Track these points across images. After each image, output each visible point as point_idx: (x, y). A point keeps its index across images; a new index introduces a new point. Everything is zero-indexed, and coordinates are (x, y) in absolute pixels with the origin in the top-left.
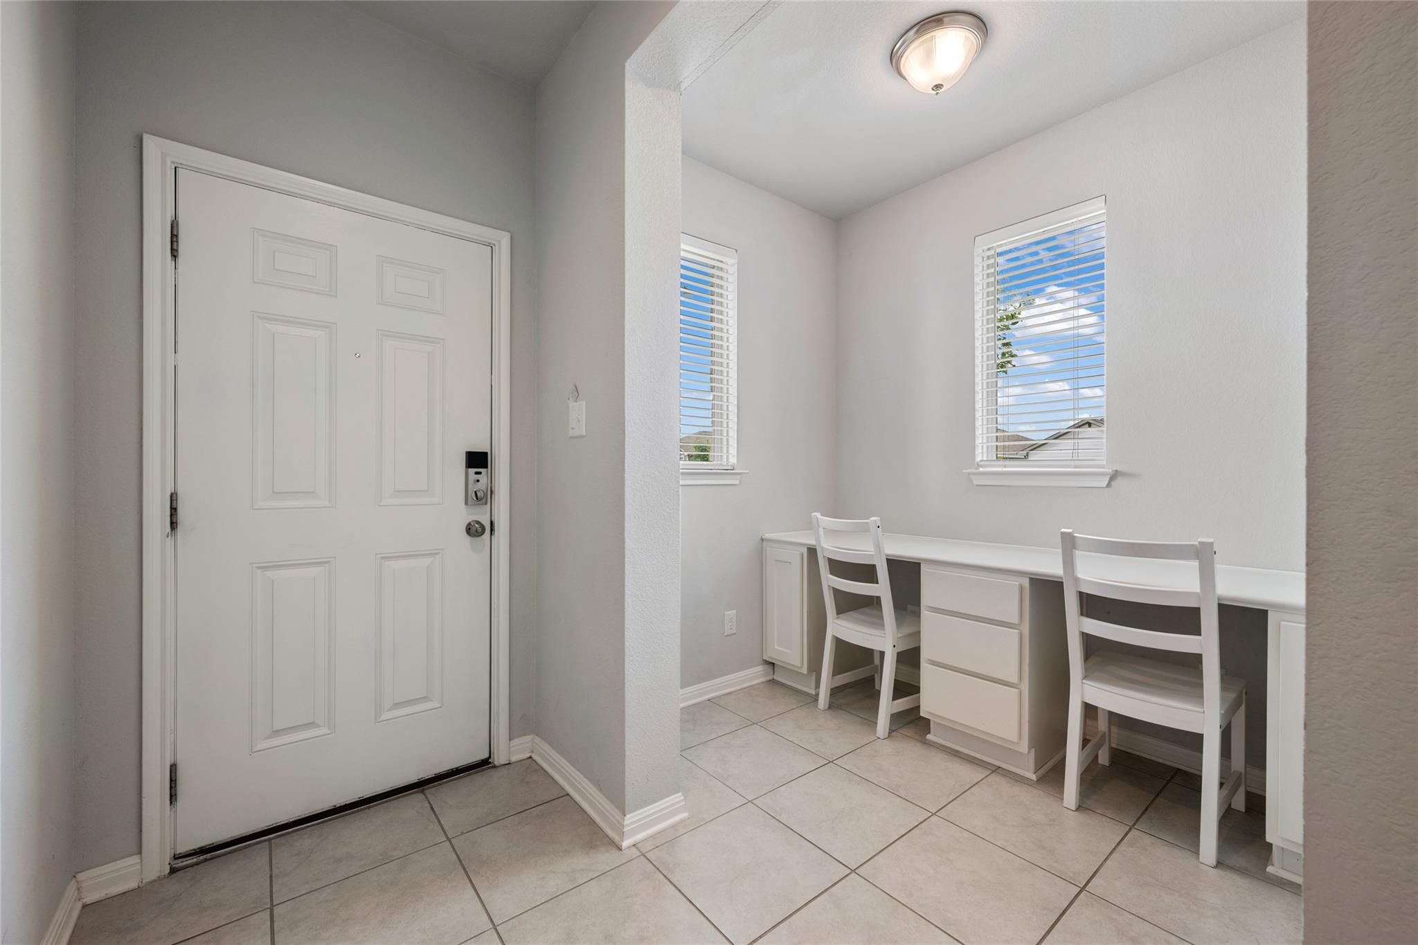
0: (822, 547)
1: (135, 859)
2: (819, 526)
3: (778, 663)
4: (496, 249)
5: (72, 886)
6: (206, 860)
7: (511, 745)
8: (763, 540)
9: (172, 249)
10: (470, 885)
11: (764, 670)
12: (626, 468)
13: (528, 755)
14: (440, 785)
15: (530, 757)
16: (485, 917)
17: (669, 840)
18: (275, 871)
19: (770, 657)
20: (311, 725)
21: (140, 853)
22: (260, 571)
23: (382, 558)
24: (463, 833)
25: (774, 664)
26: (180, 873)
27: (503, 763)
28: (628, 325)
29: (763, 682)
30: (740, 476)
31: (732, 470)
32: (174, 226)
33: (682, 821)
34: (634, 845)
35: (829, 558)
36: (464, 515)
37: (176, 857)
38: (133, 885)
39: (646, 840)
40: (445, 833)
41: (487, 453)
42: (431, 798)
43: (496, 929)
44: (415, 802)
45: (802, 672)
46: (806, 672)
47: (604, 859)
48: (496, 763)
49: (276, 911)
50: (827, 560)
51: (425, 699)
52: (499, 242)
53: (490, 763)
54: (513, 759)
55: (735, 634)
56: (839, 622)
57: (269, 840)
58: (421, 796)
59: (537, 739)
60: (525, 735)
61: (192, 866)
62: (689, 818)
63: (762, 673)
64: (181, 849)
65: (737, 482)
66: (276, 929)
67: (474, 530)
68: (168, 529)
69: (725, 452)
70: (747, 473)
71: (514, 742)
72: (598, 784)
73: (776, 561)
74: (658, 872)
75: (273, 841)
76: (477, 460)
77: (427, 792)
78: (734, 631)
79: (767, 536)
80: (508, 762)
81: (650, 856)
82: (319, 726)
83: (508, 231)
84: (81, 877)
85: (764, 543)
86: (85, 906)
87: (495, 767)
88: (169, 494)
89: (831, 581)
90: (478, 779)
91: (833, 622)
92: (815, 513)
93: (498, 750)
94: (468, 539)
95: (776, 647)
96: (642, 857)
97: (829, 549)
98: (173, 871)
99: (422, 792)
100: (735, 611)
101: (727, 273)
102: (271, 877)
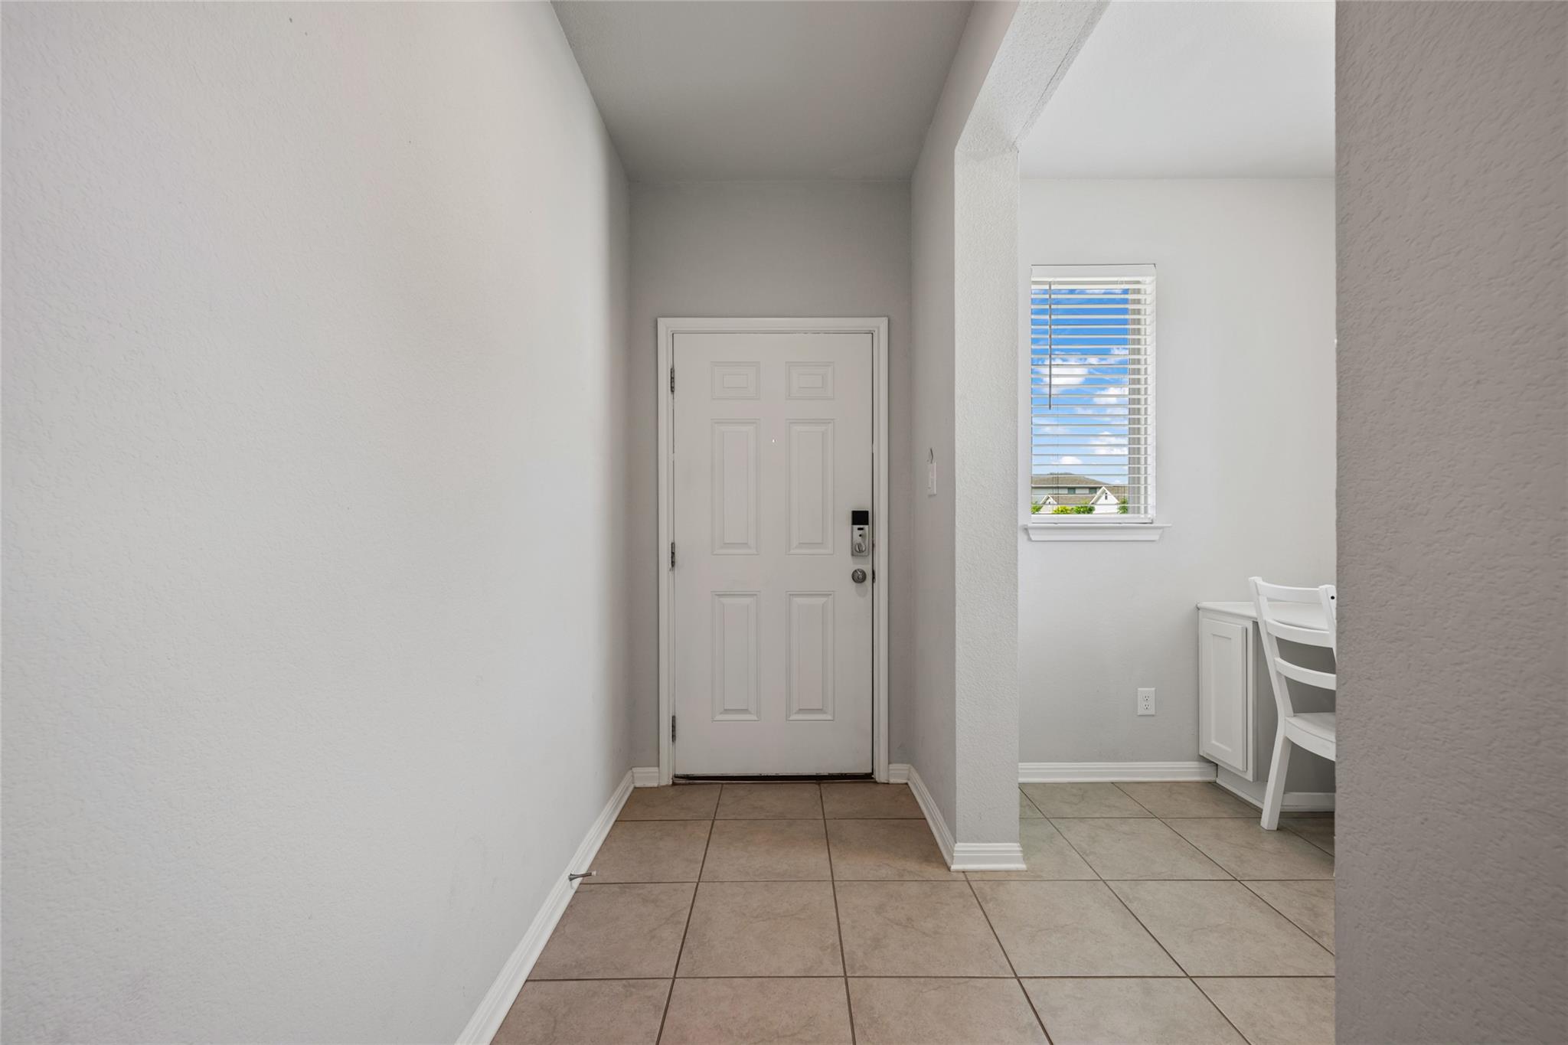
0: (1265, 622)
1: (656, 769)
2: (1258, 594)
3: (1222, 765)
4: (875, 334)
5: (629, 774)
6: (689, 784)
7: (891, 768)
8: (1199, 609)
9: (672, 387)
10: (827, 851)
11: (1200, 768)
12: (957, 523)
13: (904, 781)
14: (832, 783)
15: (907, 784)
16: (830, 873)
17: (999, 879)
18: (720, 802)
19: (1208, 754)
20: (745, 711)
21: (659, 766)
22: (717, 597)
23: (790, 595)
24: (835, 819)
25: (1217, 765)
26: (677, 787)
27: (883, 781)
28: (958, 392)
29: (1198, 782)
30: (1161, 530)
31: (1151, 523)
32: (672, 371)
33: (1018, 871)
34: (963, 872)
35: (1278, 639)
36: (851, 565)
37: (676, 777)
38: (656, 785)
39: (976, 872)
40: (824, 815)
41: (867, 512)
42: (822, 788)
43: (833, 883)
44: (811, 789)
45: (1247, 778)
46: (1250, 779)
47: (932, 872)
48: (877, 780)
49: (716, 822)
50: (1275, 640)
51: (820, 711)
52: (879, 328)
53: (872, 778)
54: (892, 781)
55: (1153, 716)
56: (1293, 720)
57: (722, 784)
58: (817, 786)
59: (913, 769)
60: (902, 762)
61: (683, 784)
62: (1027, 871)
63: (1198, 770)
64: (680, 772)
65: (1156, 537)
66: (713, 832)
67: (859, 578)
68: (670, 566)
69: (1143, 503)
70: (1169, 527)
71: (892, 766)
72: (942, 812)
73: (1214, 635)
74: (974, 897)
75: (725, 785)
76: (860, 518)
77: (822, 785)
78: (1152, 711)
79: (1204, 604)
80: (886, 782)
81: (974, 884)
82: (750, 713)
83: (884, 316)
84: (634, 770)
85: (1200, 612)
86: (635, 788)
87: (876, 782)
88: (670, 544)
89: (1280, 667)
90: (860, 788)
91: (1285, 720)
92: (1253, 578)
93: (879, 766)
94: (854, 584)
95: (1214, 742)
96: (966, 883)
97: (1273, 625)
98: (674, 784)
99: (819, 784)
100: (1153, 689)
101: (1145, 294)
102: (718, 804)
